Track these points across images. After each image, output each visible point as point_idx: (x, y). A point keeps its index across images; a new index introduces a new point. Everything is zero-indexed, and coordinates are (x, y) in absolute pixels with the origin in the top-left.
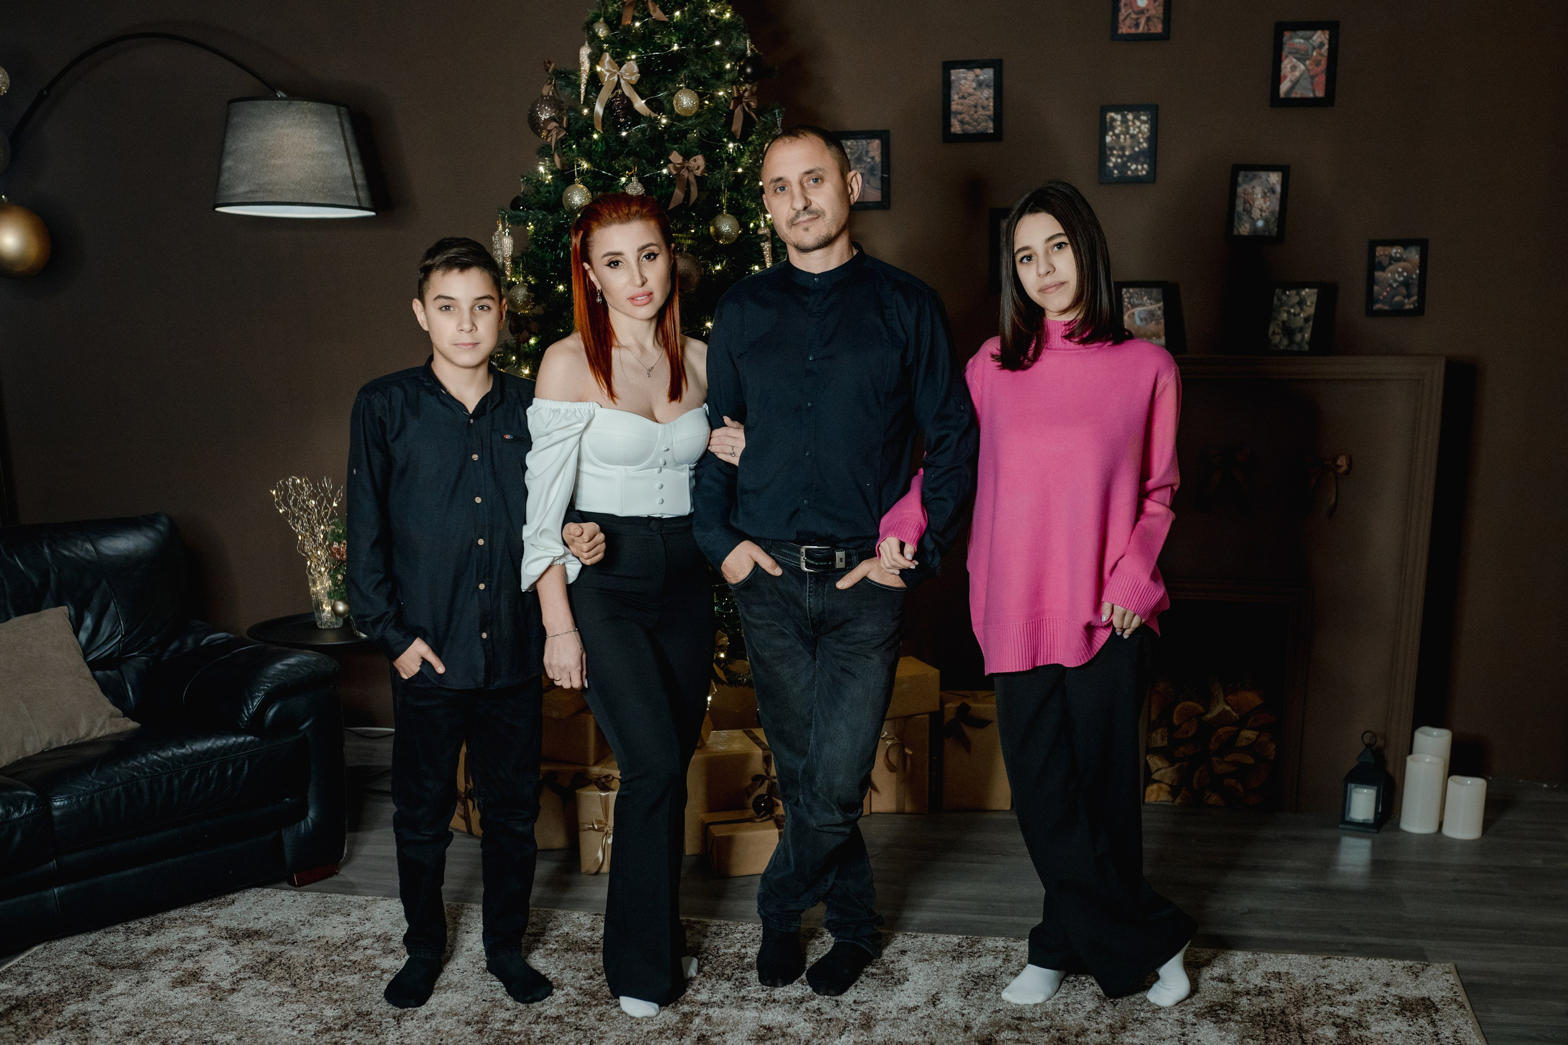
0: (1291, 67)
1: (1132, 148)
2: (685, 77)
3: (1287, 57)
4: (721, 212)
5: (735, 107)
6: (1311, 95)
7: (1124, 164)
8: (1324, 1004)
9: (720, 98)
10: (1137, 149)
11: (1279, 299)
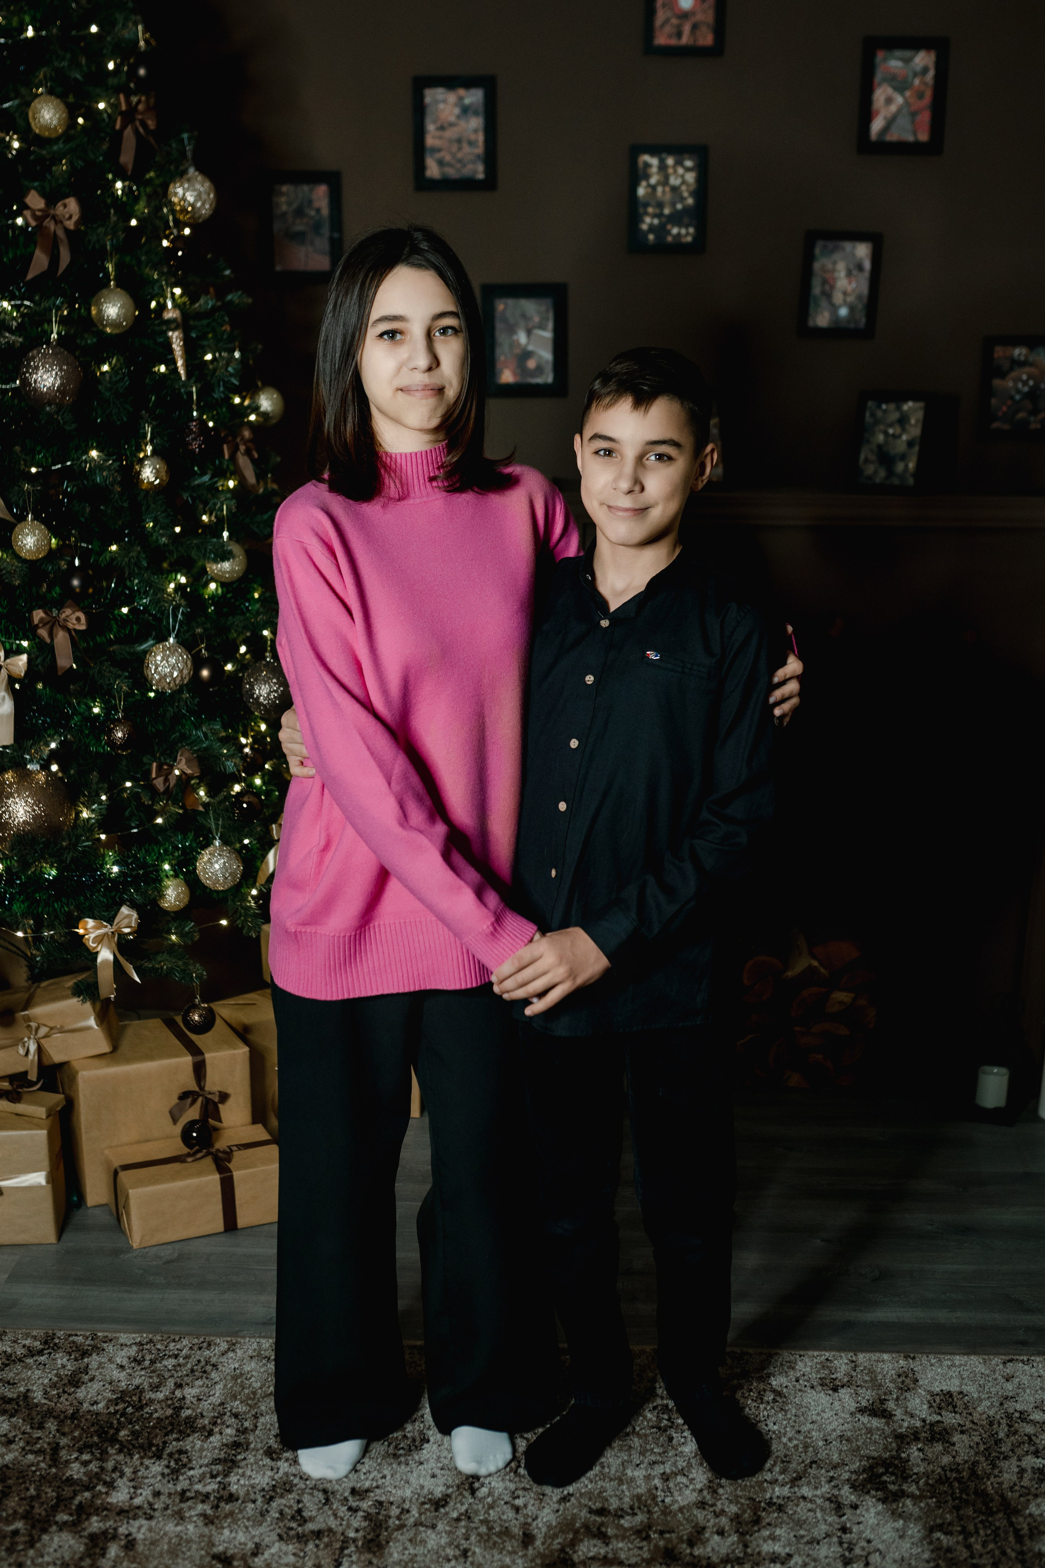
0: (887, 100)
1: (673, 204)
2: (45, 77)
3: (880, 84)
4: (107, 285)
5: (124, 127)
6: (910, 138)
7: (663, 226)
9: (100, 112)
10: (679, 206)
11: (873, 415)
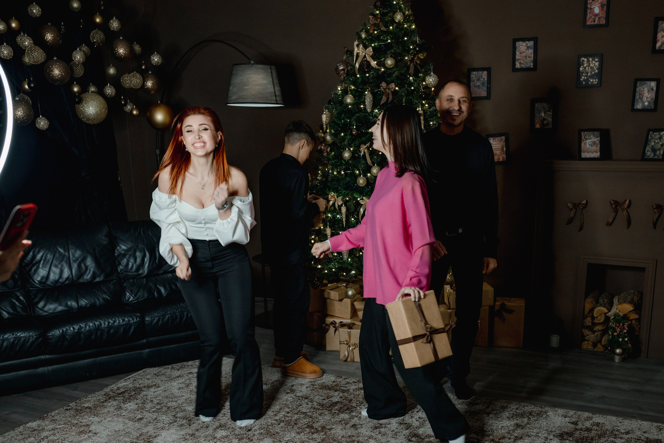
0: (661, 36)
1: (591, 72)
2: (390, 52)
3: (660, 32)
5: (411, 63)
7: (588, 79)
8: (612, 437)
9: (405, 60)
10: (593, 73)
11: (651, 136)
